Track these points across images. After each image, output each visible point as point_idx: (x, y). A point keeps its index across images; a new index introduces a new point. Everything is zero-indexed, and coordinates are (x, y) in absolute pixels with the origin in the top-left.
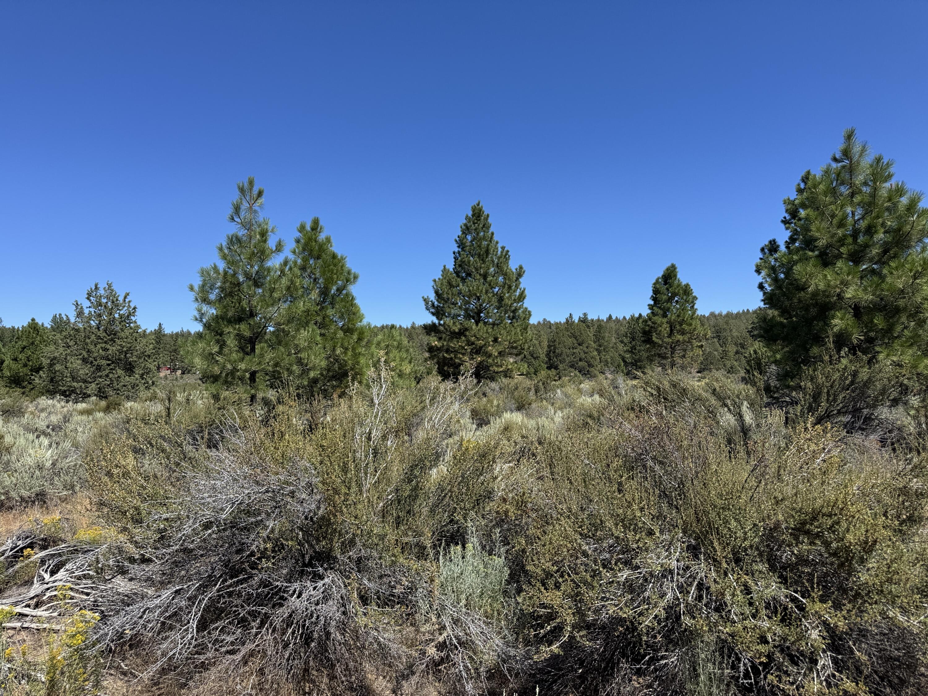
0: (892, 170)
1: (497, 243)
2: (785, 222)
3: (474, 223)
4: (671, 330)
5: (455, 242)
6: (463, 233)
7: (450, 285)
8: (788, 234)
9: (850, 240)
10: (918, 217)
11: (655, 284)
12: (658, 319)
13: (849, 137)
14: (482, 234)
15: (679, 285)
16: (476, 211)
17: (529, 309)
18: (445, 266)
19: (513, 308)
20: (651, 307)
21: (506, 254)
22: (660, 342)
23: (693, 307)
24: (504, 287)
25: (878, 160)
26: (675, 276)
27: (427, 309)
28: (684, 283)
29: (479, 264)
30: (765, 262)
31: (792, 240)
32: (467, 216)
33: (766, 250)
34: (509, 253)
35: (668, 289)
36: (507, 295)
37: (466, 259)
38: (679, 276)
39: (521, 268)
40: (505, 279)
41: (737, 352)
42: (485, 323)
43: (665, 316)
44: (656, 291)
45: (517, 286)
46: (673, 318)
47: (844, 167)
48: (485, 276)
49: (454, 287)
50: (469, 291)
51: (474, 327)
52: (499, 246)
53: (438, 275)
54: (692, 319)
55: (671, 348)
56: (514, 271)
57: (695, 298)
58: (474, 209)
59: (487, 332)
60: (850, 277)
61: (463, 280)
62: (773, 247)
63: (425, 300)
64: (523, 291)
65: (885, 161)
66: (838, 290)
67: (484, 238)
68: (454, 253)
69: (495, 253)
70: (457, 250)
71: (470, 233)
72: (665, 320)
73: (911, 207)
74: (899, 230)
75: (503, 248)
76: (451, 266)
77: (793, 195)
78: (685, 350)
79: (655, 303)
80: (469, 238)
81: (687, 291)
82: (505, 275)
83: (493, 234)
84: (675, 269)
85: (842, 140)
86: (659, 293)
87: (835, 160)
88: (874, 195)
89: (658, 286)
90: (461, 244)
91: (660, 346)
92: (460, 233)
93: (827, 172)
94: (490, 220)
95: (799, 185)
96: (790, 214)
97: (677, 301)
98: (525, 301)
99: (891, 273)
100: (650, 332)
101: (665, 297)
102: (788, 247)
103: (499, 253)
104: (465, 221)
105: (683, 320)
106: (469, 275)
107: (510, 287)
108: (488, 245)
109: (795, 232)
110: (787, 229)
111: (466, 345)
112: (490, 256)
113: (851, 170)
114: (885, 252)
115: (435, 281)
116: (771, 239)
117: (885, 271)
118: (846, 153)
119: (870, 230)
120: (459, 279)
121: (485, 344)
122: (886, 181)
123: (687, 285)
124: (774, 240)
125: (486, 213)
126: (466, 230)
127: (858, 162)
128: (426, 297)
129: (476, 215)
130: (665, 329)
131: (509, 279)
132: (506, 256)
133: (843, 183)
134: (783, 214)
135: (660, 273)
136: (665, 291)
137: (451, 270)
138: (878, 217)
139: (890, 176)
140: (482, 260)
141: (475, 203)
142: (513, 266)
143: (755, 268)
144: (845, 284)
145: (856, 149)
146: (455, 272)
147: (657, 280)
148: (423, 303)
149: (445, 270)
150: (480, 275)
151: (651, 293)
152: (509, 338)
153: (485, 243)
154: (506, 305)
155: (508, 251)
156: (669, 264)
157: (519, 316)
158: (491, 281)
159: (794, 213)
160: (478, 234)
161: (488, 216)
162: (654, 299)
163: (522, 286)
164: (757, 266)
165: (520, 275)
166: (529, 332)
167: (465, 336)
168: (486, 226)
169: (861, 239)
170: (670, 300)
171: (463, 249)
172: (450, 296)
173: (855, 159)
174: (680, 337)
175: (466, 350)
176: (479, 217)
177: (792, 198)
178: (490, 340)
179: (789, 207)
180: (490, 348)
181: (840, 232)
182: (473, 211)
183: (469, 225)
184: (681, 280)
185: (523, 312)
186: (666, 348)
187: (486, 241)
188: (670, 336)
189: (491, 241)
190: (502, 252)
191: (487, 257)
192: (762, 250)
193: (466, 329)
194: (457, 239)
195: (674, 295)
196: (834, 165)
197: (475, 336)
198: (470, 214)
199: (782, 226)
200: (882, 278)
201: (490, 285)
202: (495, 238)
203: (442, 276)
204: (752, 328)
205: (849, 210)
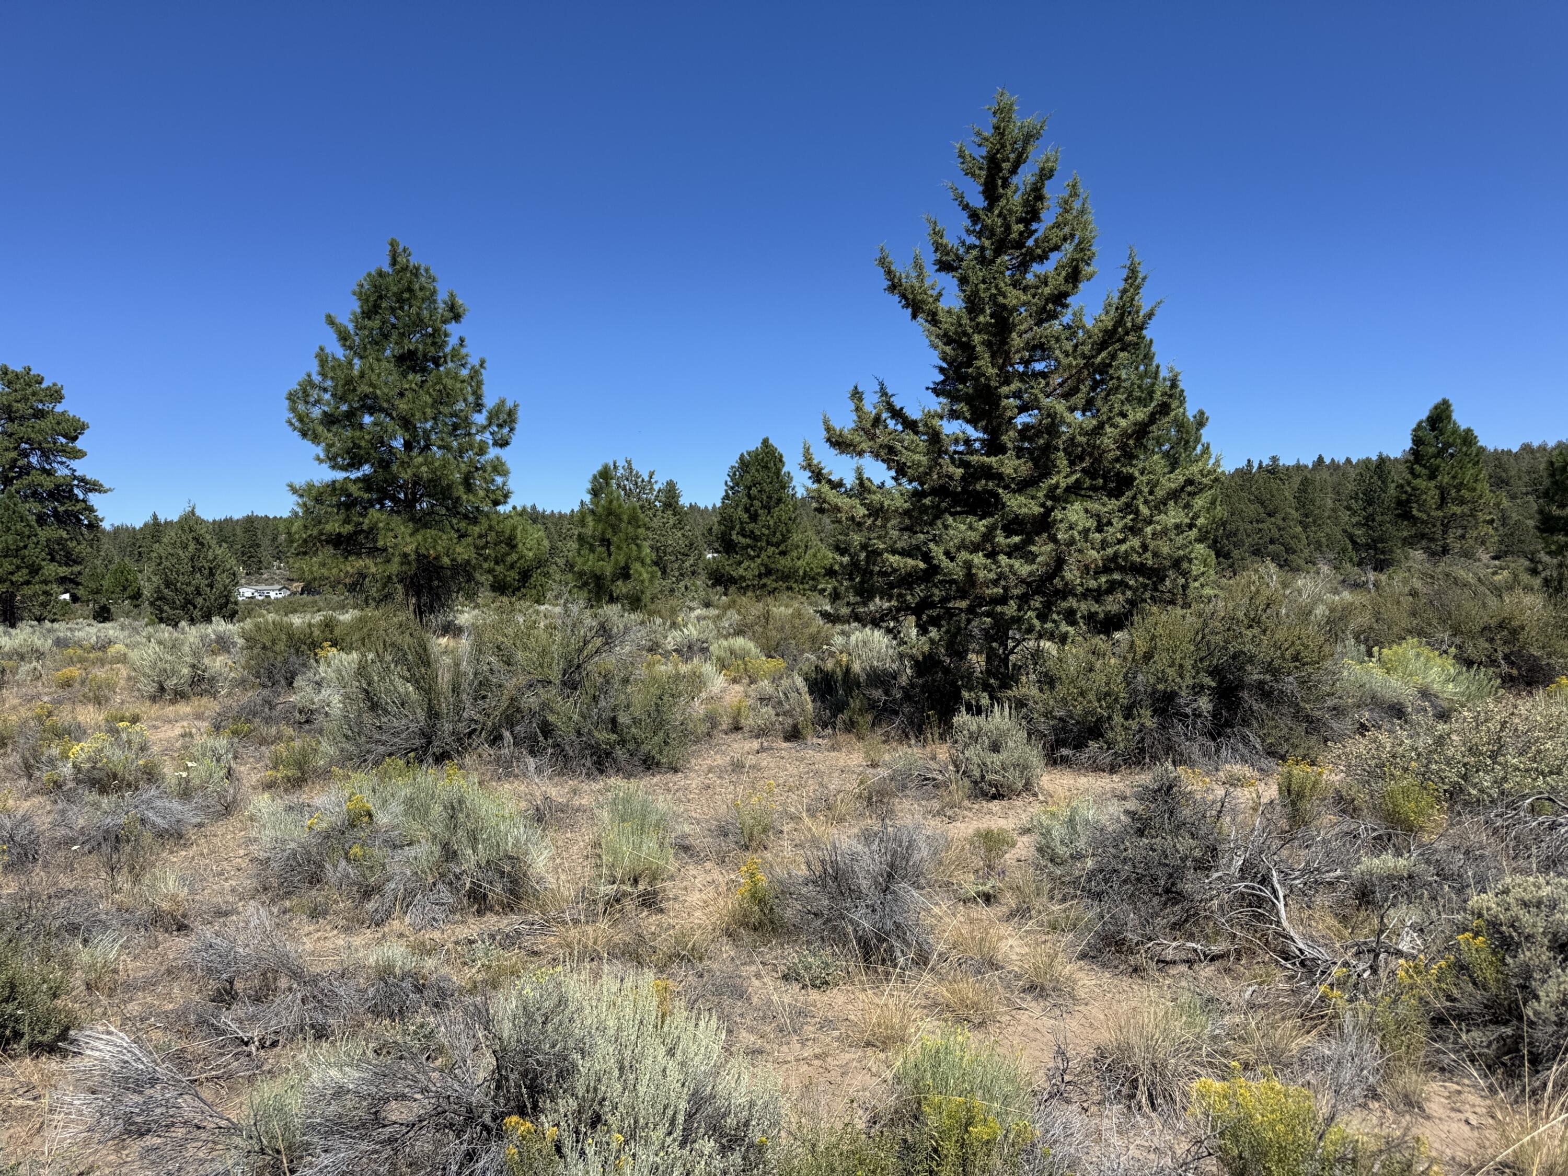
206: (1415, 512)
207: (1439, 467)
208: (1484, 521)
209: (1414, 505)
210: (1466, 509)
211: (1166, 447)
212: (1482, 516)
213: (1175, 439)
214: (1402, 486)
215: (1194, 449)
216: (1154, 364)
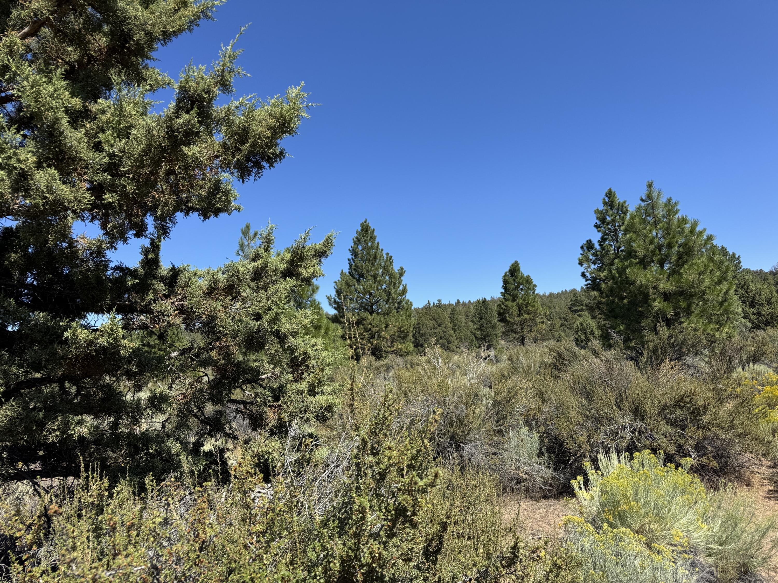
0: (678, 207)
1: (382, 250)
2: (597, 226)
3: (363, 236)
4: (520, 311)
5: (349, 252)
6: (355, 244)
7: (348, 285)
8: (600, 235)
9: (657, 251)
10: (697, 237)
11: (504, 277)
12: (509, 303)
13: (650, 186)
14: (370, 244)
15: (522, 277)
16: (364, 227)
17: (410, 301)
18: (342, 271)
19: (398, 301)
20: (503, 294)
21: (390, 259)
22: (513, 321)
23: (534, 292)
24: (390, 284)
25: (669, 201)
26: (519, 270)
27: (330, 305)
28: (525, 275)
29: (370, 268)
30: (585, 257)
31: (603, 239)
32: (357, 231)
33: (585, 248)
34: (393, 258)
35: (514, 280)
36: (393, 291)
37: (360, 264)
38: (522, 269)
39: (402, 269)
40: (390, 278)
41: (562, 325)
42: (378, 314)
43: (514, 300)
44: (506, 282)
45: (400, 283)
46: (520, 302)
47: (648, 205)
48: (375, 277)
49: (351, 286)
50: (364, 289)
51: (369, 317)
52: (384, 253)
53: (338, 278)
54: (534, 302)
55: (521, 325)
56: (397, 271)
57: (535, 286)
58: (362, 225)
59: (380, 321)
60: (662, 276)
61: (358, 281)
62: (589, 245)
63: (328, 298)
64: (405, 287)
65: (673, 201)
66: (654, 284)
67: (372, 247)
68: (349, 260)
69: (382, 258)
70: (350, 257)
71: (360, 244)
72: (515, 304)
73: (692, 231)
74: (686, 245)
75: (387, 254)
76: (346, 271)
77: (601, 207)
78: (531, 326)
79: (505, 291)
80: (360, 247)
81: (528, 281)
82: (391, 275)
83: (378, 244)
84: (518, 264)
85: (646, 188)
86: (508, 283)
87: (642, 200)
88: (669, 223)
89: (506, 278)
90: (354, 252)
91: (513, 324)
92: (352, 244)
93: (639, 209)
94: (375, 233)
95: (604, 199)
96: (600, 221)
97: (522, 289)
98: (407, 294)
99: (686, 272)
100: (504, 313)
101: (512, 286)
102: (600, 245)
103: (385, 258)
104: (356, 235)
105: (528, 303)
106: (362, 276)
107: (395, 284)
108: (376, 253)
109: (605, 234)
110: (599, 231)
111: (364, 332)
112: (378, 261)
113: (653, 206)
114: (680, 258)
115: (336, 282)
116: (588, 239)
117: (682, 271)
118: (649, 197)
119: (670, 246)
120: (355, 280)
121: (379, 330)
122: (675, 215)
123: (528, 277)
124: (590, 240)
125: (372, 228)
126: (357, 241)
127: (657, 202)
128: (329, 295)
129: (365, 230)
130: (515, 310)
131: (395, 278)
132: (390, 260)
133: (649, 216)
134: (596, 221)
135: (507, 269)
136: (513, 282)
137: (347, 273)
138: (673, 238)
139: (677, 211)
140: (372, 264)
141: (363, 221)
142: (396, 268)
143: (578, 262)
144: (658, 280)
145: (655, 195)
146: (351, 275)
147: (506, 274)
148: (327, 300)
149: (342, 273)
150: (371, 276)
151: (502, 284)
152: (397, 324)
153: (373, 251)
154: (393, 299)
155: (391, 257)
156: (513, 261)
157: (403, 306)
158: (380, 280)
159: (603, 220)
160: (367, 244)
161: (374, 230)
162: (505, 288)
163: (403, 283)
164: (580, 260)
165: (401, 274)
166: (413, 319)
167: (363, 325)
168: (373, 238)
169: (664, 251)
170: (516, 288)
171: (356, 256)
172: (348, 294)
173: (654, 201)
174: (527, 316)
175: (364, 335)
176: (367, 231)
177: (600, 209)
178: (383, 326)
179: (599, 215)
180: (383, 333)
181: (652, 247)
182: (362, 227)
183: (359, 238)
184: (524, 273)
185: (406, 303)
186: (517, 325)
187: (374, 249)
188: (519, 316)
189: (377, 249)
190: (387, 258)
191: (375, 262)
192: (582, 247)
193: (364, 319)
194: (351, 249)
195: (519, 284)
196: (643, 204)
197: (371, 324)
198: (360, 229)
199: (595, 229)
200: (680, 275)
201: (380, 283)
202: (380, 247)
203: (341, 278)
204: (571, 305)
205: (654, 233)
206: (508, 318)
207: (517, 295)
208: (540, 322)
209: (507, 315)
210: (531, 316)
211: (384, 286)
212: (538, 320)
213: (388, 282)
214: (500, 305)
215: (399, 287)
216: (376, 242)
